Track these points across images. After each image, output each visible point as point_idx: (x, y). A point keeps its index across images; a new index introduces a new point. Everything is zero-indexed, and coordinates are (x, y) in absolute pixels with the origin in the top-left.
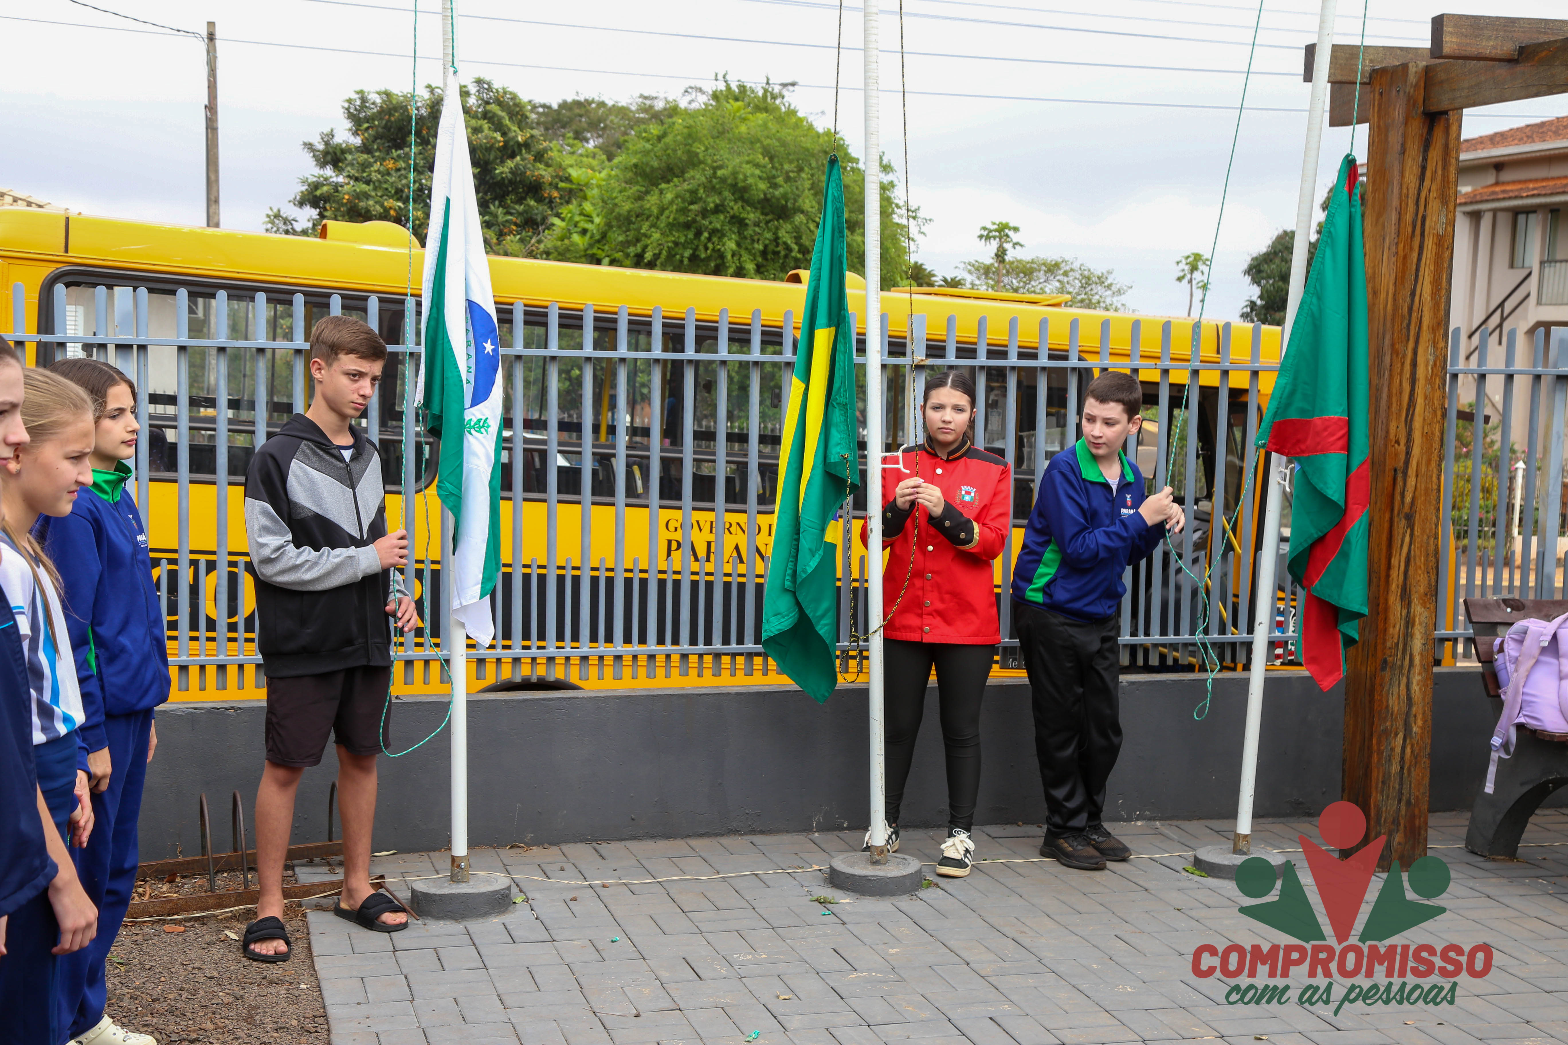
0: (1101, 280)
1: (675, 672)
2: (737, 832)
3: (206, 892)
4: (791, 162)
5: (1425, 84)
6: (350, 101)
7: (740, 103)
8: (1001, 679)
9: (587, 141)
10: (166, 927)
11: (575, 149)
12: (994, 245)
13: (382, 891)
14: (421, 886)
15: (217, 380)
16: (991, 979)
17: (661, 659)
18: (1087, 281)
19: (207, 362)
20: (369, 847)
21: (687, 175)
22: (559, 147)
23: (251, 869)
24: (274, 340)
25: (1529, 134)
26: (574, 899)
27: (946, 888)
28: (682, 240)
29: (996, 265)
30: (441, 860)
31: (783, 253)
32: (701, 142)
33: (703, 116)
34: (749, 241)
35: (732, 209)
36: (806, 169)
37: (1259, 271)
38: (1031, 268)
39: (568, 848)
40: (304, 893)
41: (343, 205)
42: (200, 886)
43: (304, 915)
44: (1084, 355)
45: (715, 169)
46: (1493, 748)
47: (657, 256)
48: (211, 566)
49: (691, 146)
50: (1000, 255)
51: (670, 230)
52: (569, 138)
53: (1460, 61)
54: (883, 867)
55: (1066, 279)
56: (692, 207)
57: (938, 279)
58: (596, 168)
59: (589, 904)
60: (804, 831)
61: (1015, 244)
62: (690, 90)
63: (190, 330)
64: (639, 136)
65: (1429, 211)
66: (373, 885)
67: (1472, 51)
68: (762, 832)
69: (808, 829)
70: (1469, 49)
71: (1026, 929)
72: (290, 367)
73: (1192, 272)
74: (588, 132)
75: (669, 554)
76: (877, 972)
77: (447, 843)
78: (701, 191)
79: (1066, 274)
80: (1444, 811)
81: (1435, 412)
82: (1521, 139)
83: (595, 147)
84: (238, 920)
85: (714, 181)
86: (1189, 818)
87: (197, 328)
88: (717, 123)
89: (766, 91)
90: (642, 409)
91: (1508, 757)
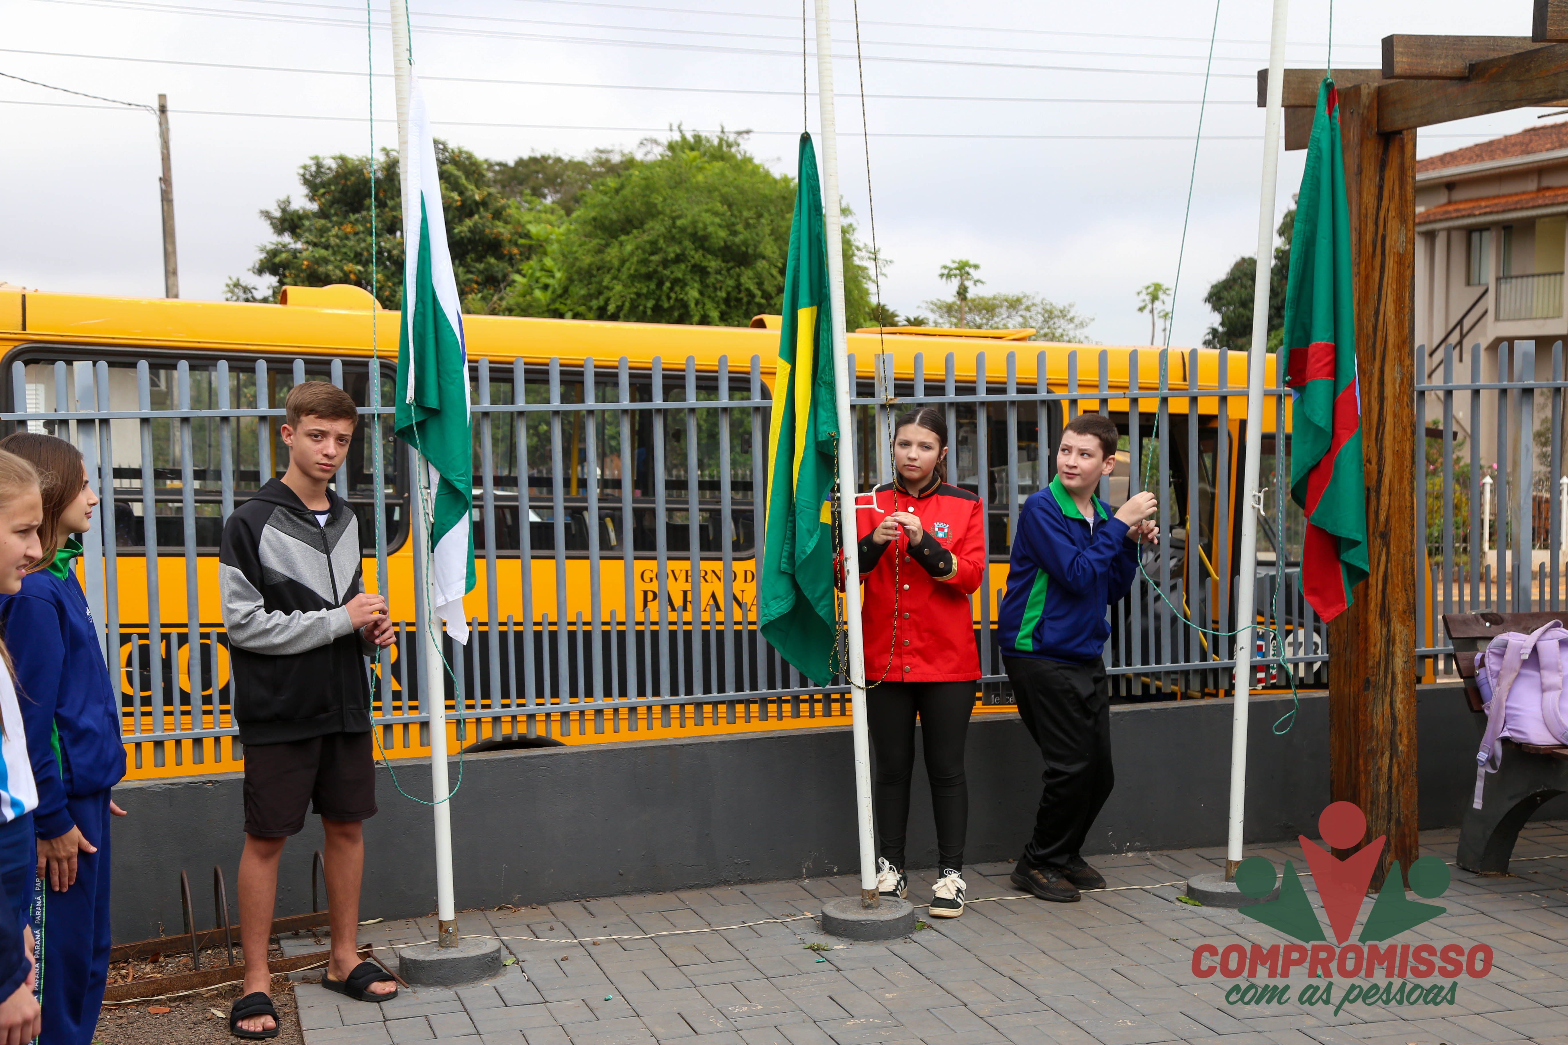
0: (1063, 314)
1: (657, 724)
2: (726, 882)
3: (190, 970)
4: (749, 209)
5: (1378, 104)
6: (305, 167)
7: (695, 153)
8: (985, 716)
9: (544, 196)
10: (151, 1009)
11: (533, 205)
12: (955, 283)
13: (369, 960)
14: (409, 953)
15: (182, 451)
16: (989, 1020)
17: (642, 711)
18: (1049, 315)
19: (171, 434)
20: (356, 918)
21: (646, 227)
22: (516, 204)
23: (235, 945)
24: (238, 408)
25: (1478, 152)
26: (565, 959)
27: (940, 929)
28: (645, 291)
29: (958, 303)
30: (427, 925)
31: (745, 300)
32: (658, 191)
33: (660, 167)
34: (711, 289)
35: (693, 257)
36: (766, 215)
37: (1219, 299)
38: (993, 304)
39: (556, 907)
40: (291, 966)
41: (302, 271)
42: (185, 965)
43: (292, 989)
44: (1052, 388)
45: (674, 219)
46: (1480, 763)
47: (620, 308)
48: (183, 639)
49: (649, 197)
50: (962, 293)
51: (632, 282)
52: (527, 195)
53: (1411, 81)
54: (876, 911)
55: (1028, 314)
56: (653, 258)
57: (901, 319)
58: (555, 223)
59: (580, 963)
60: (795, 877)
61: (976, 282)
62: (645, 142)
63: (152, 403)
64: (596, 189)
65: (1389, 230)
66: (360, 955)
67: (1423, 70)
68: (752, 881)
69: (798, 876)
70: (1420, 68)
71: (1022, 967)
72: (255, 435)
73: (1153, 301)
74: (546, 187)
75: (645, 605)
76: (874, 1018)
77: (433, 907)
78: (661, 241)
79: (1028, 309)
80: (1433, 829)
81: (1404, 429)
82: (1470, 159)
83: (553, 202)
84: (224, 998)
85: (674, 231)
86: (1180, 847)
87: (160, 399)
88: (674, 173)
89: (721, 140)
90: (612, 461)
91: (1494, 772)
